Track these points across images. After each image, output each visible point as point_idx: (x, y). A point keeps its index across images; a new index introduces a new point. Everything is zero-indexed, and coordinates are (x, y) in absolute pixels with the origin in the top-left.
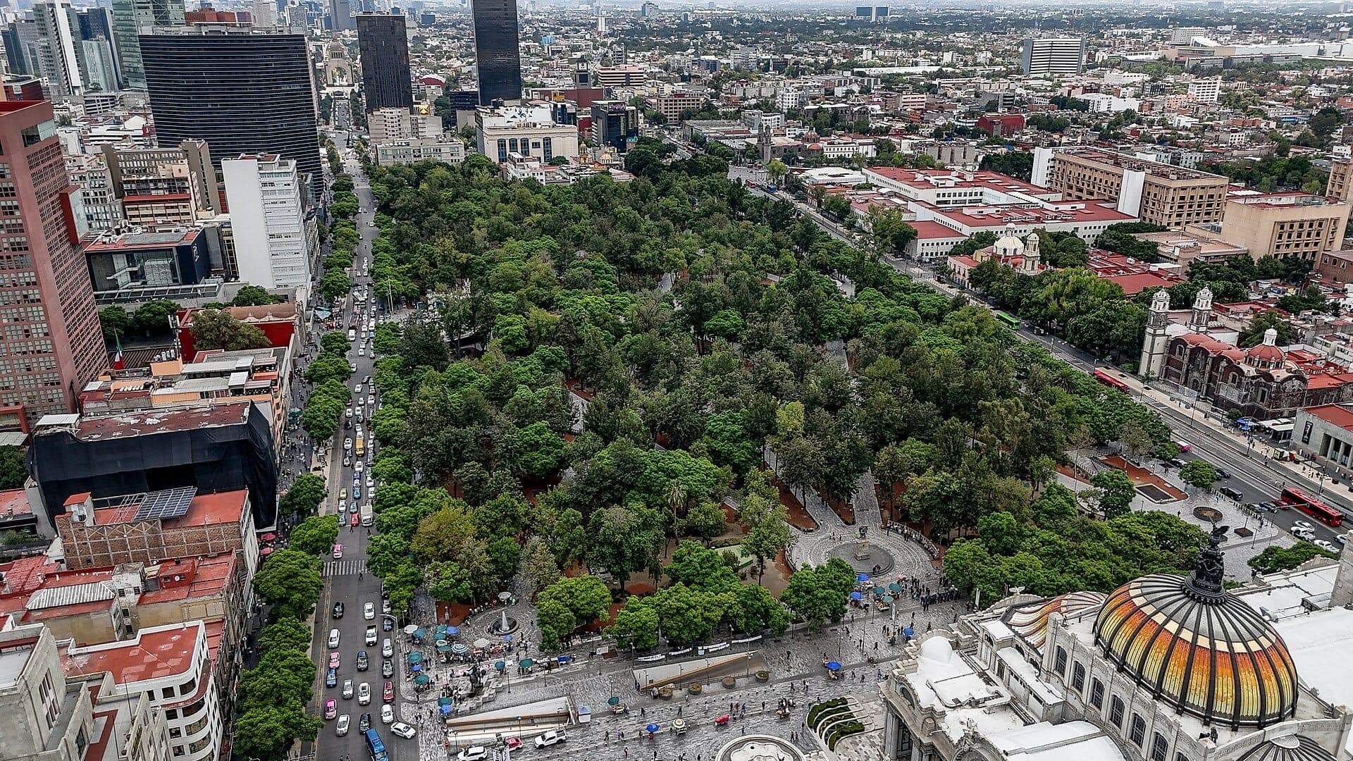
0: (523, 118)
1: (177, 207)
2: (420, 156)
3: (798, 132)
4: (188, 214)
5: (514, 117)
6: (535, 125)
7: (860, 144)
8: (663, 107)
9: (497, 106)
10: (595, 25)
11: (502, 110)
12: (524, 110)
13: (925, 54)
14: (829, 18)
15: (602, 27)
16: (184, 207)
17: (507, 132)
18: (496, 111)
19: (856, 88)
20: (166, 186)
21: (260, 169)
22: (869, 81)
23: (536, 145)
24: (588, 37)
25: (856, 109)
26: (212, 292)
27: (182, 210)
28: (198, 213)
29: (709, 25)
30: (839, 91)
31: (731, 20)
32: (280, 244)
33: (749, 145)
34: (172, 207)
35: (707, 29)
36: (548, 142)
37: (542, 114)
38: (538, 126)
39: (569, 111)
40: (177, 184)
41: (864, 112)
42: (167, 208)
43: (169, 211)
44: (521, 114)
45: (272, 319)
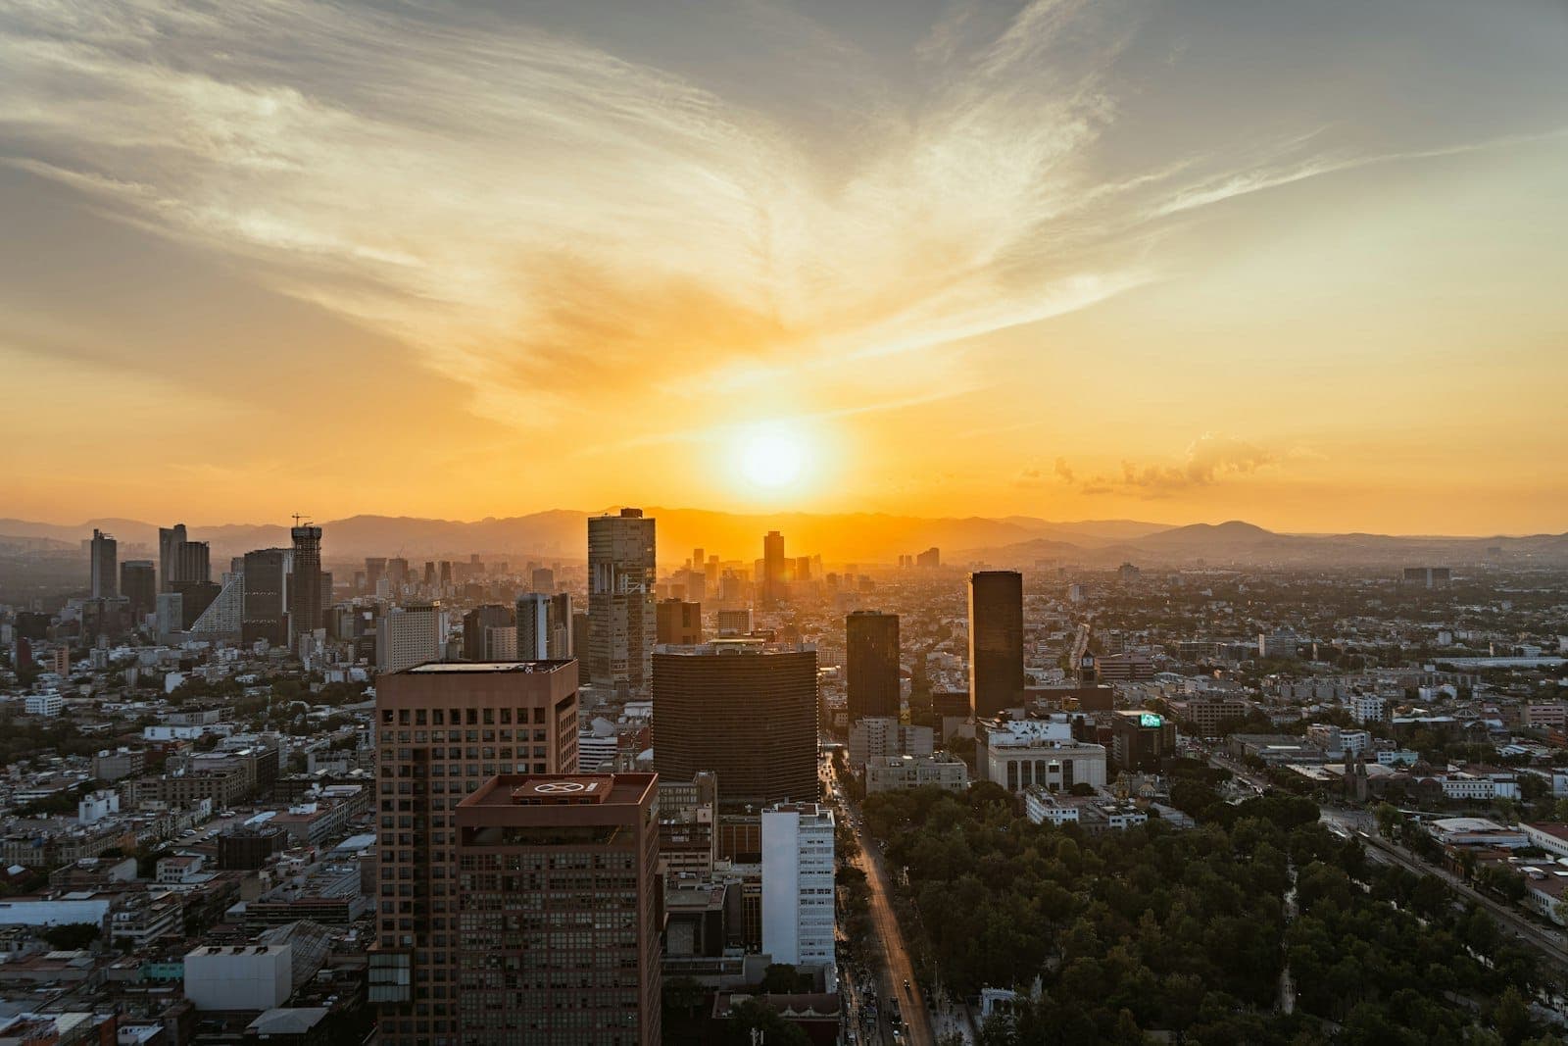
0: (1036, 735)
1: (696, 857)
2: (915, 779)
3: (1394, 756)
4: (707, 865)
5: (1025, 732)
6: (1052, 744)
7: (1496, 781)
8: (1196, 714)
9: (1005, 719)
10: (1063, 592)
11: (1011, 724)
12: (1037, 725)
13: (1529, 638)
14: (1368, 582)
15: (1075, 596)
16: (703, 857)
17: (1019, 752)
18: (1004, 725)
19: (1449, 689)
20: (687, 832)
21: (801, 823)
22: (1464, 680)
23: (1054, 769)
24: (1060, 609)
25: (1468, 725)
26: (736, 968)
27: (701, 861)
28: (716, 863)
29: (1209, 592)
30: (1425, 693)
31: (1235, 585)
32: (812, 912)
33: (1331, 774)
34: (690, 857)
35: (1207, 598)
36: (1068, 766)
37: (1058, 731)
38: (1057, 746)
39: (1087, 723)
40: (700, 830)
41: (1480, 730)
42: (686, 857)
43: (688, 861)
44: (1034, 730)
45: (813, 1014)
